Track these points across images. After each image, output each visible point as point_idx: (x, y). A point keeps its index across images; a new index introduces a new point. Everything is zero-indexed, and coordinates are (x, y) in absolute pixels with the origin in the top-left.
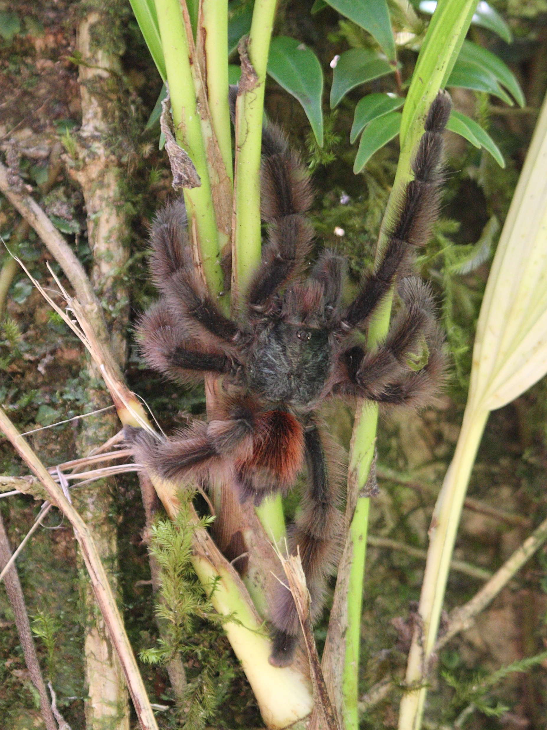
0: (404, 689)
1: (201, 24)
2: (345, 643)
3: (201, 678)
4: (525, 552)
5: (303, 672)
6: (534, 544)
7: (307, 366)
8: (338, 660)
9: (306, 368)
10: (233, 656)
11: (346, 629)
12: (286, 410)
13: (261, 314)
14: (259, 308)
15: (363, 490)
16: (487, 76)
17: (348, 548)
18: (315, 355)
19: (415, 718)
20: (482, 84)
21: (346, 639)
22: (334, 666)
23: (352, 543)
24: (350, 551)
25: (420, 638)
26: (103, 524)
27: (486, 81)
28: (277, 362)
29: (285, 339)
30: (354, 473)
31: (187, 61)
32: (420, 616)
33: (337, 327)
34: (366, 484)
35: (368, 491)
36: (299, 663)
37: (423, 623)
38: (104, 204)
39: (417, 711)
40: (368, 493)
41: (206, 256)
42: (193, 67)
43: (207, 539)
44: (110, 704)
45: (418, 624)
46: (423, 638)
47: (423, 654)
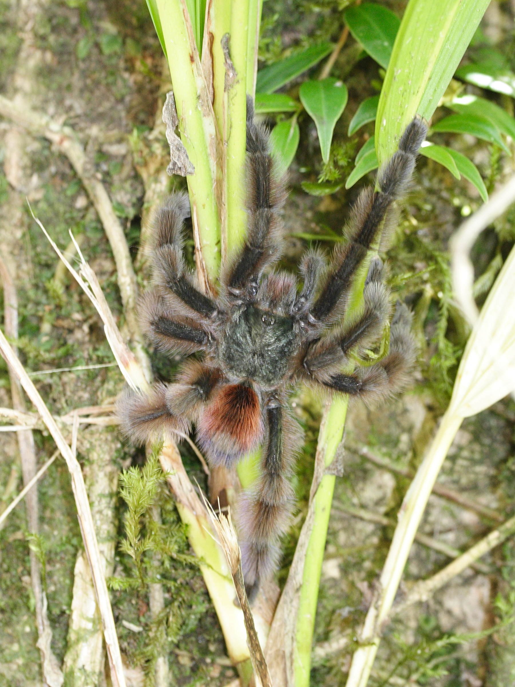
0: (357, 643)
1: (208, 28)
2: (299, 598)
3: (170, 609)
4: (489, 543)
5: (263, 617)
6: (498, 538)
7: (270, 348)
8: (291, 611)
9: (268, 350)
10: (207, 594)
11: (301, 586)
12: (250, 386)
13: (236, 297)
14: (237, 292)
15: (329, 468)
16: (492, 127)
17: (310, 517)
18: (278, 339)
19: (363, 670)
20: (487, 133)
21: (300, 593)
22: (286, 616)
23: (314, 513)
24: (311, 520)
25: (377, 602)
26: (107, 465)
27: (491, 132)
28: (244, 341)
29: (252, 321)
30: (322, 453)
31: (188, 59)
32: (381, 584)
33: (305, 318)
34: (333, 463)
35: (334, 469)
36: (260, 608)
37: (382, 590)
38: (156, 197)
39: (366, 664)
40: (333, 472)
41: (205, 242)
42: (194, 65)
43: (191, 491)
44: (88, 619)
45: (378, 591)
46: (380, 603)
47: (377, 617)
